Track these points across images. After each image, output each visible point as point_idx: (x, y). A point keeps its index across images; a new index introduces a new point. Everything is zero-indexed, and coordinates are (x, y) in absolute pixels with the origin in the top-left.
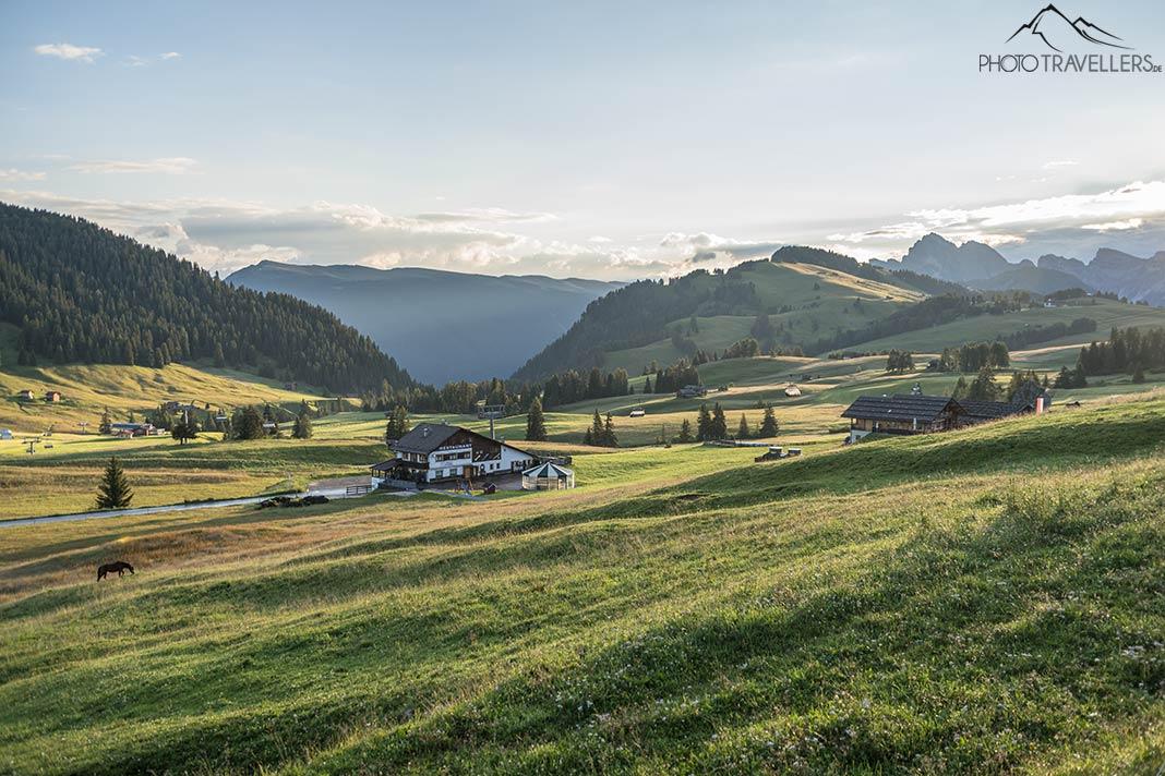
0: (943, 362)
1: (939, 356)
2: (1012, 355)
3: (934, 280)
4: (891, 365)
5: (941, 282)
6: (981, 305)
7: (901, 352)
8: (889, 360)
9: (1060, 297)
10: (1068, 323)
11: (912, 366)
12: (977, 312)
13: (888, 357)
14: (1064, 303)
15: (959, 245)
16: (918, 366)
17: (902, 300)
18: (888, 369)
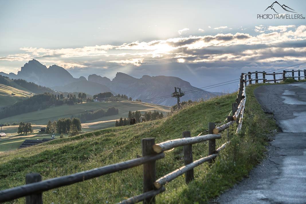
0: (48, 129)
1: (46, 126)
2: (82, 125)
3: (37, 86)
4: (20, 130)
5: (40, 86)
6: (62, 100)
7: (26, 124)
8: (19, 128)
9: (101, 96)
10: (106, 110)
11: (31, 131)
12: (60, 103)
13: (18, 126)
14: (103, 100)
15: (48, 67)
16: (35, 131)
17: (20, 95)
18: (19, 132)
